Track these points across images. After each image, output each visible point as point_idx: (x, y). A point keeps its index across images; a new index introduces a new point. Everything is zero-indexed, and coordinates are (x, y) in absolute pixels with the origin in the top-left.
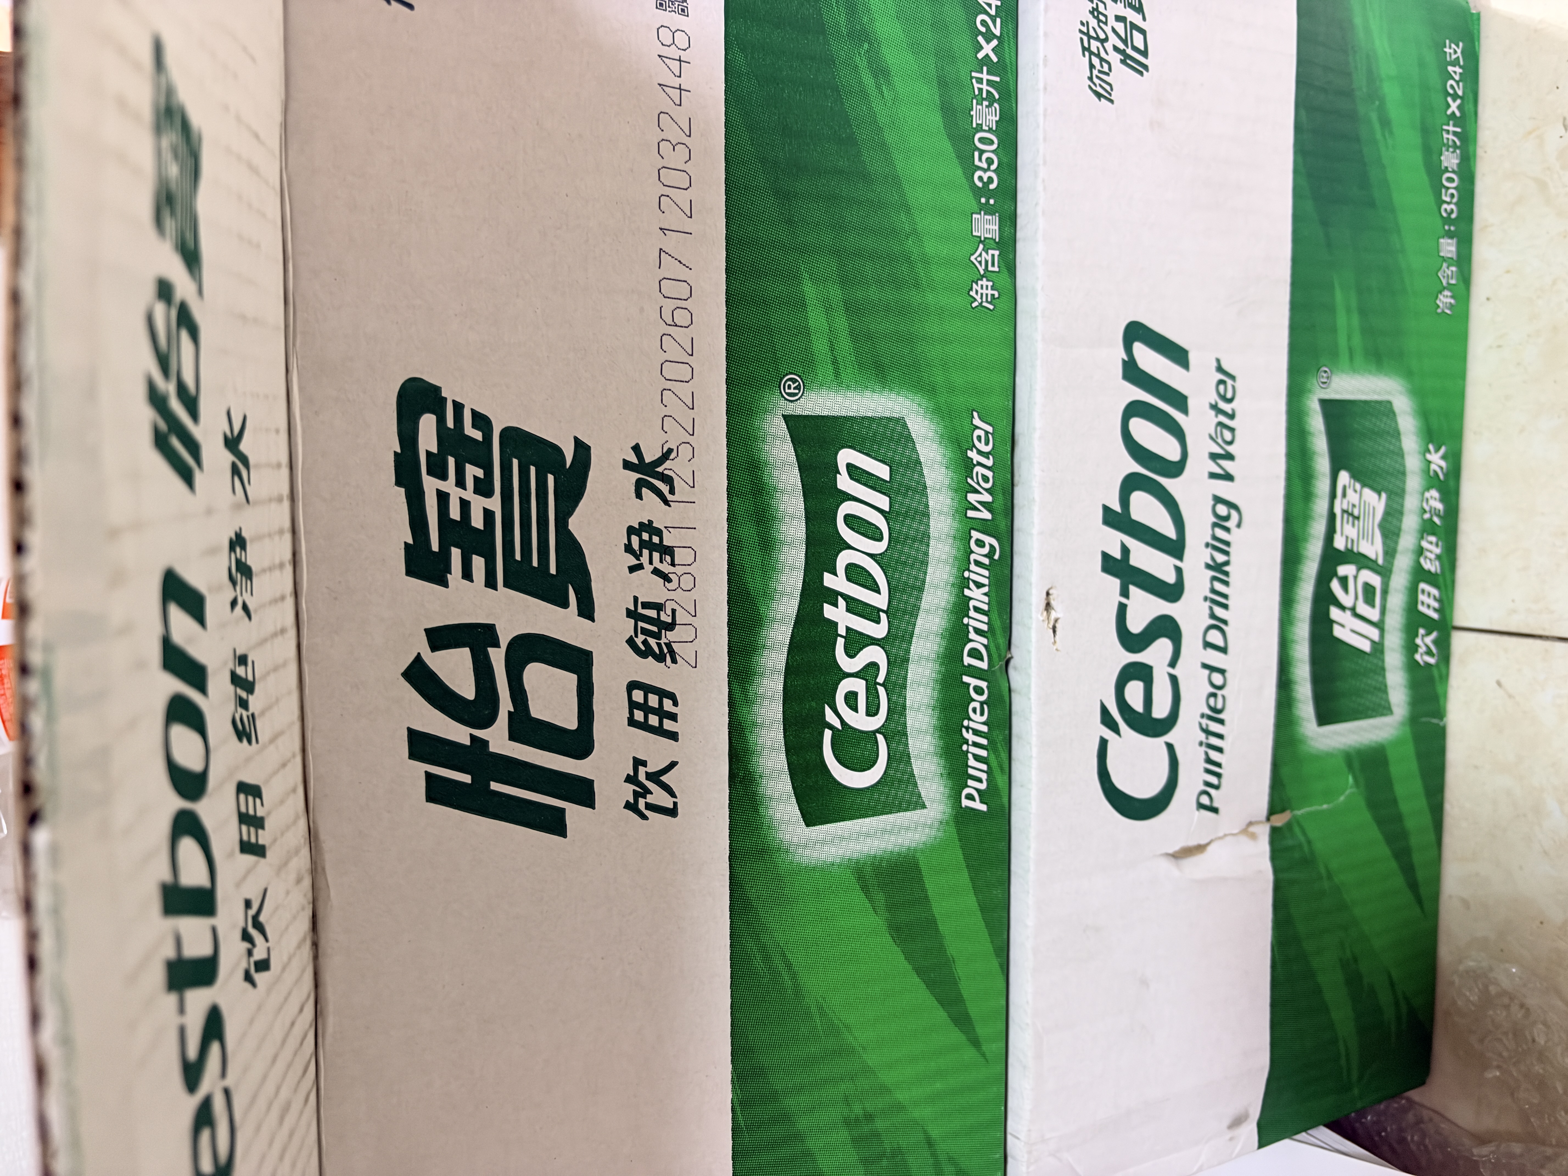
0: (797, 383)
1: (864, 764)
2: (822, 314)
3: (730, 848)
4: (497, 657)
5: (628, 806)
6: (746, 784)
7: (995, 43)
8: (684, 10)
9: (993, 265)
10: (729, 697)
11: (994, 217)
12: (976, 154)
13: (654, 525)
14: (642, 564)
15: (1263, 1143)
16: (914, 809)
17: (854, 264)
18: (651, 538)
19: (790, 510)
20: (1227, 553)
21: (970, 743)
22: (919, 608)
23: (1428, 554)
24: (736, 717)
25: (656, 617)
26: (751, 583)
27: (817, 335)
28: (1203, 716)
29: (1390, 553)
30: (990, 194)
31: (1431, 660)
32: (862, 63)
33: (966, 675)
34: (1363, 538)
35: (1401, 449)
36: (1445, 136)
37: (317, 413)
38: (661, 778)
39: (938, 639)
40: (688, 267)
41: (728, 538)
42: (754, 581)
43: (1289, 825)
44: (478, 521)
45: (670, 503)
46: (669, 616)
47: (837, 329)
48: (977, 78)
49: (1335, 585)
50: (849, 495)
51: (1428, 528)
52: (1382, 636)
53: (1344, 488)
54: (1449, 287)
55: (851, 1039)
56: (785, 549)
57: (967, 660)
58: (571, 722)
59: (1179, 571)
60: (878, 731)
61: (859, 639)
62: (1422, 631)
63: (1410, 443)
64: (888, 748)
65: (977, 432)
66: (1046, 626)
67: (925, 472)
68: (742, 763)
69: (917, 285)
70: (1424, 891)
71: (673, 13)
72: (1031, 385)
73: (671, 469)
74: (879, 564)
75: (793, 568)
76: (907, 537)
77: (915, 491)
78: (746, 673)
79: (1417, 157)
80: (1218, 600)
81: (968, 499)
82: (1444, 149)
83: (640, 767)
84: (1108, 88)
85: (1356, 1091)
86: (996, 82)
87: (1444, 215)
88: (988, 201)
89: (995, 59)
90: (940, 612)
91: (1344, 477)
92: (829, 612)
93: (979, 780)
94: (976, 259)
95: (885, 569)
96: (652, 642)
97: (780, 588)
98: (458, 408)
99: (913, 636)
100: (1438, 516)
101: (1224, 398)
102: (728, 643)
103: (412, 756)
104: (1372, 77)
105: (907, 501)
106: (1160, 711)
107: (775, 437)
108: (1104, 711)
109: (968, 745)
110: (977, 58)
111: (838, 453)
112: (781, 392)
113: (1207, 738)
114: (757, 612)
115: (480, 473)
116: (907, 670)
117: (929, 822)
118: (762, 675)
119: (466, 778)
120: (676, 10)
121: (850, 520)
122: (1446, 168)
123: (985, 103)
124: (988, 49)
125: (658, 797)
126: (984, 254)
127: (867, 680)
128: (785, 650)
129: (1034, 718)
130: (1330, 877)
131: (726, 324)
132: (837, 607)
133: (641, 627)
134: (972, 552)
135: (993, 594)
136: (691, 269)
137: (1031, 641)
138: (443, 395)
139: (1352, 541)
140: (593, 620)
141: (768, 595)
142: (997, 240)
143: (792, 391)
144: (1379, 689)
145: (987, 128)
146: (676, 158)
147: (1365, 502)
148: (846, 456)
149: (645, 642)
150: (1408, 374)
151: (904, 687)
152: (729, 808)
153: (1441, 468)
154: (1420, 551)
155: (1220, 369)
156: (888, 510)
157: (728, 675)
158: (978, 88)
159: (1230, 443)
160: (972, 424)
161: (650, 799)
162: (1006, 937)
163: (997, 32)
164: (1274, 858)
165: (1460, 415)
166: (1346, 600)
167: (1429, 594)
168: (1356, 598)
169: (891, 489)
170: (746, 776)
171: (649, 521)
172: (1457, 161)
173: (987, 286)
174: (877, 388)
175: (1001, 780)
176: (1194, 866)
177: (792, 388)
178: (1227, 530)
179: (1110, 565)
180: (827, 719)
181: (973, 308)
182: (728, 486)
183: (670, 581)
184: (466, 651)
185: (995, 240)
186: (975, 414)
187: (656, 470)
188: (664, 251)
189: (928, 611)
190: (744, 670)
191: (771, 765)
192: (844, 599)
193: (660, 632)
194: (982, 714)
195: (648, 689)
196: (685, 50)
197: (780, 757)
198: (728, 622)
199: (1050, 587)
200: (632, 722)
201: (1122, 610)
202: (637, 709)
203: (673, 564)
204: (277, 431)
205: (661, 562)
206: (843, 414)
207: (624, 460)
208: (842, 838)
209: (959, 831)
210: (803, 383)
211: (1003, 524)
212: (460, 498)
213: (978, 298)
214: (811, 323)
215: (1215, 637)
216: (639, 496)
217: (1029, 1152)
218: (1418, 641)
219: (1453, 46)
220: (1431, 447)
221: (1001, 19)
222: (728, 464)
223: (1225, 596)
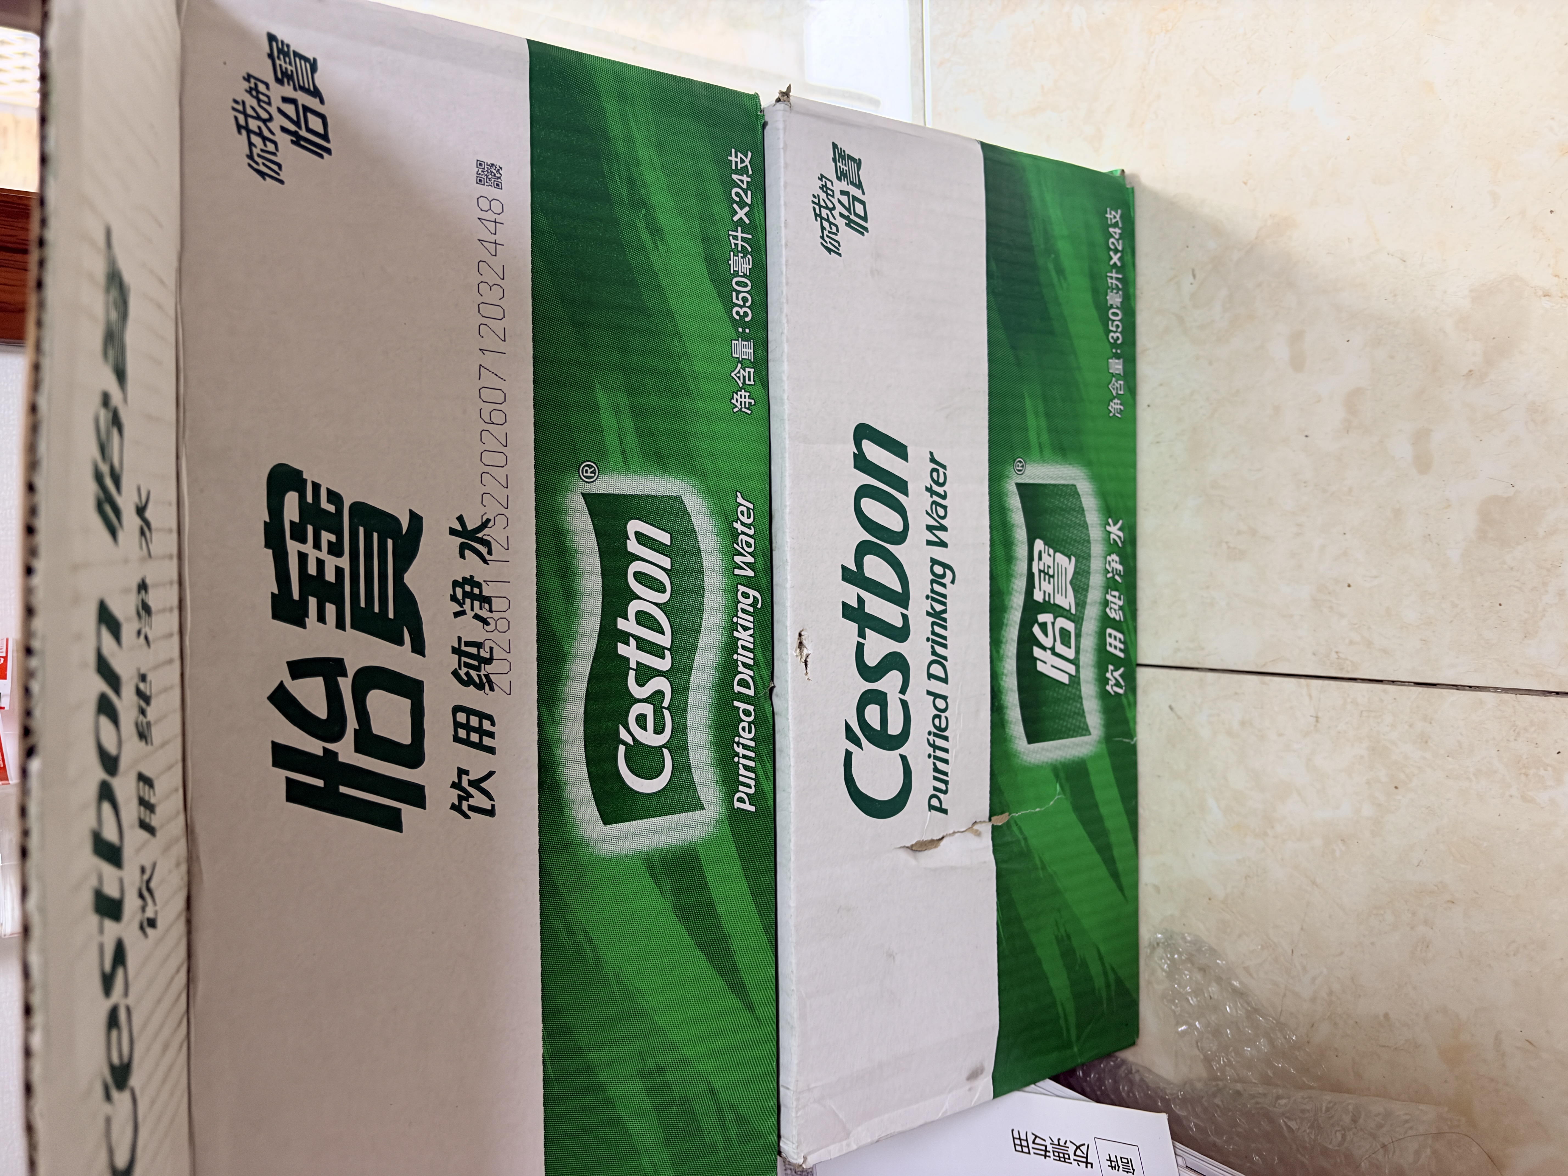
0: (593, 469)
1: (653, 773)
2: (612, 416)
3: (539, 842)
4: (345, 685)
5: (453, 807)
6: (553, 790)
7: (747, 209)
8: (499, 184)
9: (749, 380)
10: (538, 718)
11: (749, 342)
12: (734, 294)
13: (475, 579)
14: (465, 610)
15: (998, 1093)
16: (695, 810)
17: (637, 378)
18: (472, 590)
19: (589, 568)
20: (944, 604)
21: (741, 755)
22: (697, 646)
23: (1113, 605)
24: (544, 735)
25: (476, 653)
26: (557, 626)
27: (608, 432)
28: (930, 733)
29: (1081, 604)
30: (745, 325)
31: (1120, 691)
32: (641, 224)
33: (736, 701)
34: (1058, 593)
35: (1085, 522)
36: (1110, 281)
37: (202, 491)
38: (481, 785)
39: (713, 672)
40: (502, 379)
41: (537, 590)
42: (559, 624)
43: (1008, 824)
44: (330, 576)
45: (488, 562)
46: (487, 652)
47: (625, 427)
48: (732, 236)
49: (1036, 630)
50: (637, 556)
51: (1110, 585)
52: (1078, 670)
53: (1040, 552)
54: (1118, 396)
55: (644, 1003)
56: (585, 599)
57: (737, 689)
58: (405, 738)
59: (905, 617)
60: (664, 746)
61: (648, 672)
62: (1111, 667)
63: (1093, 517)
64: (673, 760)
65: (741, 508)
66: (799, 661)
67: (699, 539)
68: (549, 772)
69: (689, 394)
70: (1124, 881)
71: (490, 187)
72: (782, 472)
73: (489, 535)
74: (663, 611)
75: (591, 614)
76: (685, 590)
77: (692, 554)
78: (552, 699)
79: (1088, 297)
80: (938, 640)
81: (735, 560)
82: (1109, 291)
83: (463, 775)
84: (836, 245)
85: (1076, 1049)
86: (749, 239)
87: (1112, 341)
88: (744, 331)
89: (747, 222)
90: (714, 650)
91: (1039, 544)
92: (622, 649)
93: (749, 786)
94: (736, 375)
95: (668, 615)
96: (473, 673)
97: (581, 630)
98: (316, 487)
99: (692, 669)
100: (1119, 575)
101: (937, 483)
102: (538, 675)
103: (276, 764)
104: (1048, 236)
105: (685, 562)
106: (895, 728)
107: (575, 510)
108: (848, 728)
109: (739, 757)
110: (733, 221)
111: (628, 523)
112: (580, 476)
113: (934, 752)
114: (562, 649)
115: (333, 538)
116: (688, 696)
117: (707, 821)
118: (566, 701)
119: (320, 783)
120: (492, 185)
121: (638, 576)
122: (1112, 305)
123: (741, 255)
124: (741, 214)
125: (479, 800)
126: (742, 371)
127: (654, 705)
128: (586, 680)
129: (791, 735)
130: (1044, 868)
131: (534, 423)
132: (629, 646)
133: (464, 662)
134: (739, 602)
135: (757, 636)
136: (505, 380)
137: (788, 672)
138: (305, 477)
139: (1049, 595)
140: (424, 656)
141: (571, 635)
142: (752, 360)
143: (589, 474)
144: (1078, 714)
145: (742, 274)
146: (493, 296)
147: (1058, 564)
148: (634, 526)
149: (467, 674)
150: (1088, 464)
151: (685, 710)
152: (539, 810)
153: (1120, 537)
154: (1106, 603)
155: (933, 460)
156: (670, 568)
157: (537, 701)
158: (734, 243)
159: (943, 518)
160: (736, 501)
161: (472, 802)
162: (773, 916)
163: (749, 201)
164: (995, 852)
165: (1133, 495)
166: (1047, 642)
167: (1115, 638)
168: (1055, 640)
169: (672, 552)
170: (553, 784)
171: (471, 576)
172: (1120, 300)
173: (745, 396)
174: (659, 472)
175: (767, 786)
176: (929, 858)
177: (589, 472)
178: (944, 586)
179: (848, 612)
180: (621, 737)
181: (734, 413)
182: (536, 548)
183: (488, 624)
184: (320, 679)
185: (750, 360)
186: (739, 494)
187: (477, 535)
188: (483, 367)
189: (704, 649)
190: (551, 697)
191: (574, 775)
192: (634, 639)
193: (480, 666)
194: (750, 732)
195: (469, 712)
196: (499, 214)
197: (581, 768)
198: (537, 658)
199: (801, 629)
200: (456, 739)
201: (860, 648)
202: (461, 728)
203: (491, 611)
204: (170, 504)
205: (481, 609)
206: (632, 493)
207: (450, 528)
208: (634, 834)
209: (732, 829)
210: (598, 468)
211: (764, 581)
212: (317, 558)
213: (738, 405)
214: (604, 423)
215: (937, 670)
216: (462, 556)
217: (798, 1100)
218: (1108, 675)
219: (1113, 213)
220: (1110, 521)
221: (751, 191)
222: (536, 531)
223: (945, 638)
